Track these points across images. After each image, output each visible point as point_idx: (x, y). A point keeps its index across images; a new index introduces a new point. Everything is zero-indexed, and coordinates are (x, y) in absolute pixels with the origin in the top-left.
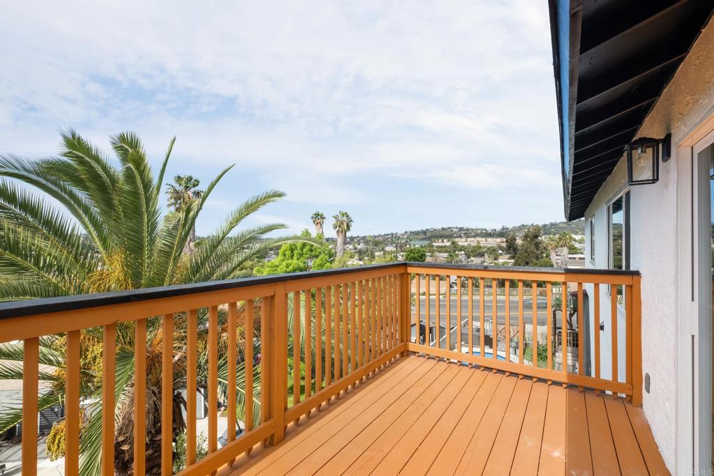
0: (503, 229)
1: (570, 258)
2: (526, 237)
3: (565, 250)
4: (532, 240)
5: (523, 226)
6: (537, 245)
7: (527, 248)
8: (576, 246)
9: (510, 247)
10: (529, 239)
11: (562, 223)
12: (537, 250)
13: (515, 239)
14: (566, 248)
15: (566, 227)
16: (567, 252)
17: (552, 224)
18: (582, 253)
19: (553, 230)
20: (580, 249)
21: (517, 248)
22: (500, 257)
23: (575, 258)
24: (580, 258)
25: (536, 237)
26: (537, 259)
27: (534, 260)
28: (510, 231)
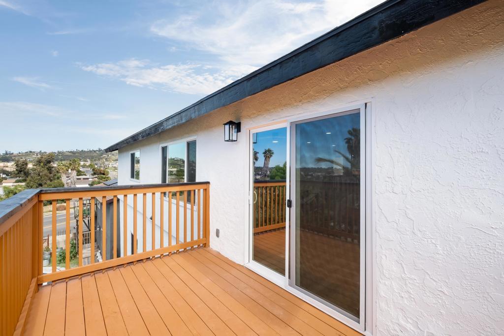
0: (7, 154)
1: (78, 179)
2: (39, 162)
3: (75, 173)
4: (45, 165)
5: (31, 152)
6: (50, 169)
7: (40, 172)
8: (80, 170)
9: (21, 171)
10: (42, 164)
11: (68, 152)
12: (50, 173)
13: (26, 164)
14: (75, 171)
15: (71, 155)
16: (76, 174)
17: (59, 152)
18: (85, 175)
19: (60, 157)
20: (84, 172)
21: (28, 172)
22: (4, 181)
23: (80, 179)
24: (84, 179)
25: (49, 162)
26: (51, 181)
27: (48, 182)
28: (15, 156)
